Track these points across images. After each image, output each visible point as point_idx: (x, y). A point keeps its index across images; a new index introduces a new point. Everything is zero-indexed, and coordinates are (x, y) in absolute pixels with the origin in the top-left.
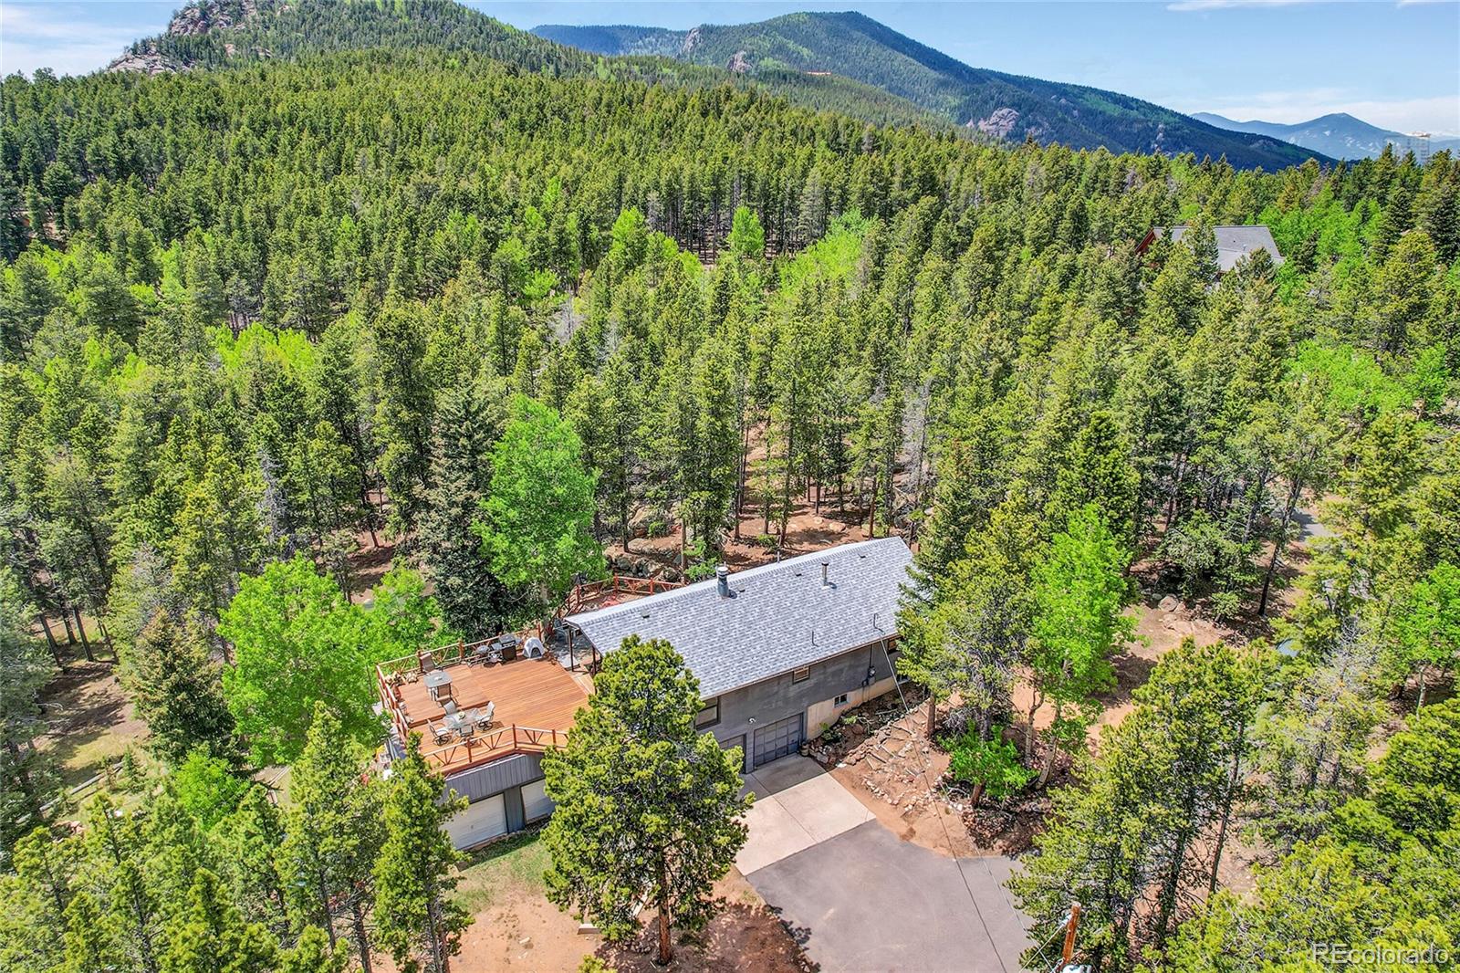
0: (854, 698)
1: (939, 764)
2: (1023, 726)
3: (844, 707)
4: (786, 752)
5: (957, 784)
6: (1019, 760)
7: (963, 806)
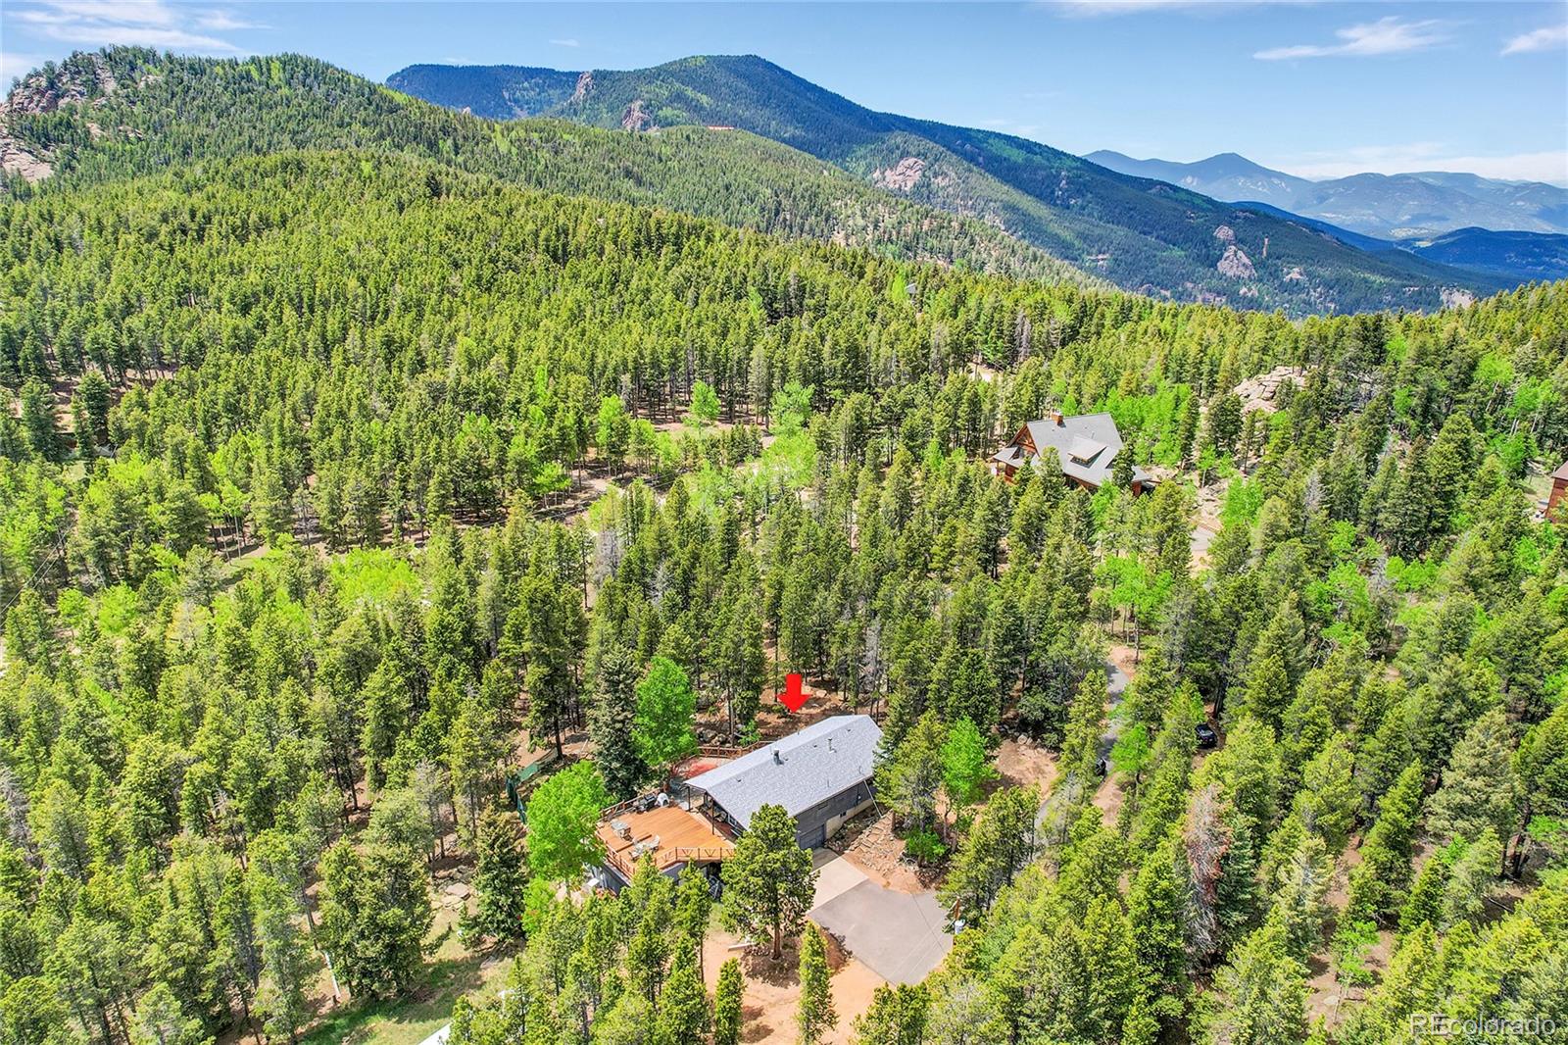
0: (850, 813)
1: (900, 846)
2: (941, 824)
3: (845, 818)
5: (911, 856)
6: (941, 841)
7: (914, 867)
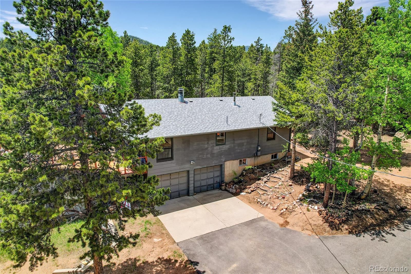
0: (250, 162)
4: (213, 187)
5: (312, 198)
7: (318, 207)
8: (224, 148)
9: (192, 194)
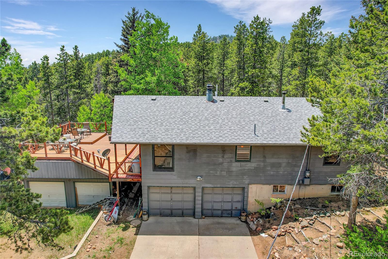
4: (230, 214)
8: (247, 166)
9: (199, 217)
